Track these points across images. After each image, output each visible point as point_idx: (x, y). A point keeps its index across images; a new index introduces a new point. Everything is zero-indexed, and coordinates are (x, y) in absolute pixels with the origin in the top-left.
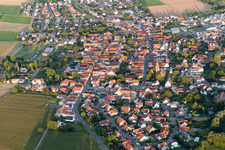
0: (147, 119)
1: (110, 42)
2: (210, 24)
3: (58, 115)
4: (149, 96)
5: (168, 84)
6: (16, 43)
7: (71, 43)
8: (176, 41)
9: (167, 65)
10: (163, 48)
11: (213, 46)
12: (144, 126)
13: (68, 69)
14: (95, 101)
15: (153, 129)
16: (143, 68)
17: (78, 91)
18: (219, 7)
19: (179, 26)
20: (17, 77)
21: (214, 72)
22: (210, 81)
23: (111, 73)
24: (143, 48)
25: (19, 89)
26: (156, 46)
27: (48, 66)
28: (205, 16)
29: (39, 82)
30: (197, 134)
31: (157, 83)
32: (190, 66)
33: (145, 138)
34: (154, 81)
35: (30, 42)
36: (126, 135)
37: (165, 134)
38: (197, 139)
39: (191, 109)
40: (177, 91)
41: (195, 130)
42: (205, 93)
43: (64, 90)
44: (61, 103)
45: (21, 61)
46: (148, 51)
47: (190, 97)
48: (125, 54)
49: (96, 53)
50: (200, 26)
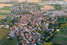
0: (31, 37)
1: (28, 16)
2: (54, 13)
3: (9, 35)
4: (33, 31)
5: (39, 28)
6: (6, 16)
7: (19, 16)
8: (44, 17)
9: (40, 23)
10: (40, 19)
11: (53, 19)
12: (29, 39)
13: (16, 23)
14: (20, 32)
15: (31, 40)
16: (34, 24)
17: (16, 29)
18: (57, 9)
19: (46, 13)
20: (3, 24)
21: (51, 26)
22: (49, 28)
23: (26, 25)
24: (36, 18)
25: (2, 28)
26: (39, 18)
27: (11, 22)
28: (53, 11)
29: (8, 26)
30: (42, 42)
31: (36, 28)
32: (46, 24)
33: (28, 42)
34: (36, 27)
35: (9, 16)
36: (24, 41)
37: (34, 41)
38: (41, 43)
39: (42, 35)
40: (40, 30)
41: (42, 41)
42: (47, 31)
43: (13, 28)
44: (11, 32)
45: (5, 20)
46: (37, 19)
47: (43, 32)
48: (31, 20)
49: (24, 19)
50: (51, 13)
